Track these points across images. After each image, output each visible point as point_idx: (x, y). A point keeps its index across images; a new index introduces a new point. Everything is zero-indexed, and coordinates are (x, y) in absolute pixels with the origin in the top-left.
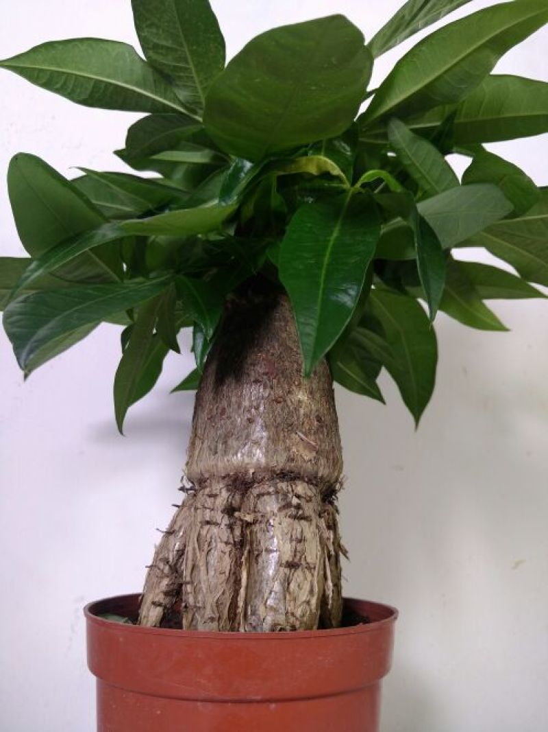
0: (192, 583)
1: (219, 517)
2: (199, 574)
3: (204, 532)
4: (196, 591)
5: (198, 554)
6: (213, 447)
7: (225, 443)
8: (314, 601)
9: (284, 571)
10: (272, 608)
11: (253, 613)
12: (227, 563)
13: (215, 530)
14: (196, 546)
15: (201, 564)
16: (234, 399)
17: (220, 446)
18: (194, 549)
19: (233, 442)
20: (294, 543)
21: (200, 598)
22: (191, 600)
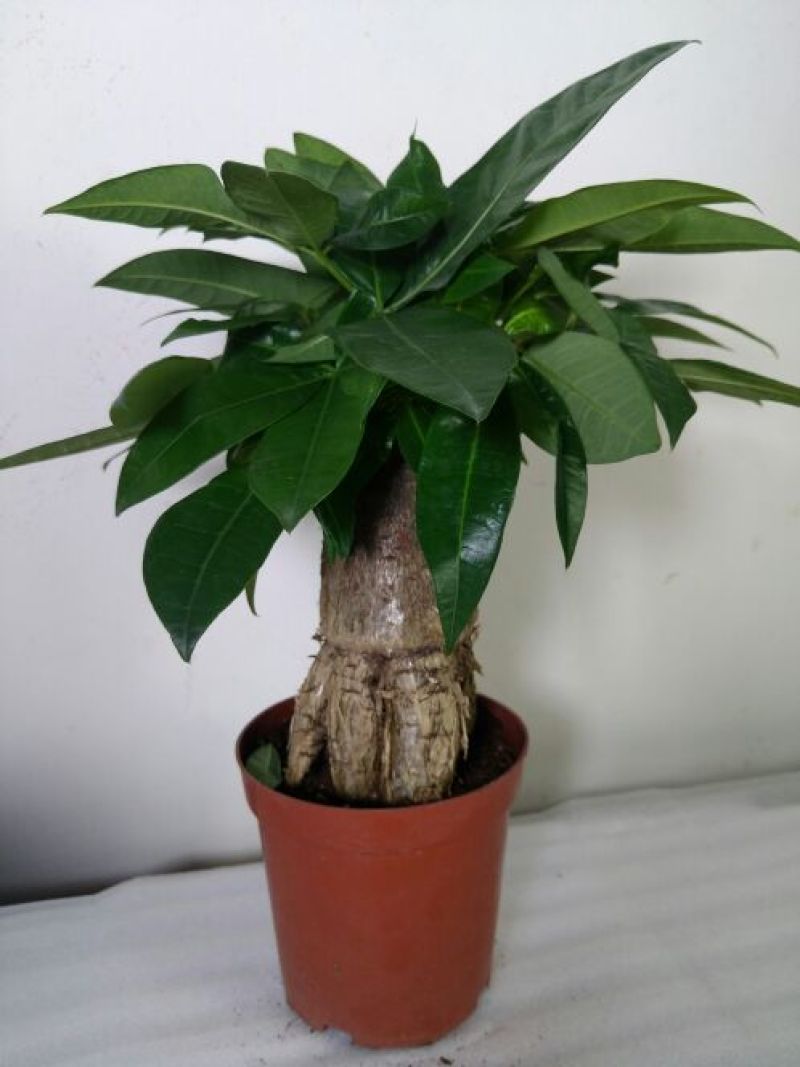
0: (338, 741)
1: (359, 686)
2: (344, 737)
3: (346, 699)
4: (342, 750)
5: (342, 718)
6: (349, 621)
7: (361, 621)
8: (451, 763)
9: (423, 742)
10: (414, 774)
11: (398, 776)
12: (370, 727)
13: (356, 698)
14: (339, 709)
15: (345, 727)
16: (367, 576)
17: (357, 624)
18: (337, 713)
19: (368, 621)
20: (432, 716)
21: (346, 755)
22: (338, 757)
